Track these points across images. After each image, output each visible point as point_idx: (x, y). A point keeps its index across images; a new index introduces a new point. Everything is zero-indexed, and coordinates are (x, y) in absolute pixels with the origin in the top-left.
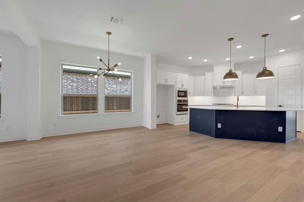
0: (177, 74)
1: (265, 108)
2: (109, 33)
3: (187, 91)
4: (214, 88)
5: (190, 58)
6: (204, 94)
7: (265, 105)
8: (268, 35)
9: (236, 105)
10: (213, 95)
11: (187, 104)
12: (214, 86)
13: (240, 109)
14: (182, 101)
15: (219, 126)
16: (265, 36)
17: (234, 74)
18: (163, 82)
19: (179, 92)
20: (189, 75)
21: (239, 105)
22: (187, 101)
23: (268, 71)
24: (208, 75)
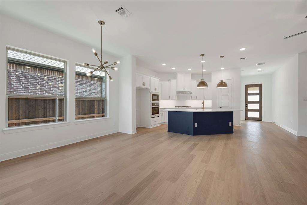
0: (152, 78)
1: (211, 109)
2: (102, 23)
3: (158, 95)
4: (178, 93)
5: (164, 64)
6: (169, 98)
7: (211, 107)
8: (223, 56)
9: (203, 107)
10: (176, 99)
11: (159, 107)
12: (177, 91)
13: (205, 110)
14: (155, 104)
15: (196, 125)
16: (222, 57)
17: (205, 83)
18: (141, 85)
19: (153, 96)
20: (160, 80)
21: (204, 107)
22: (158, 104)
23: (224, 82)
24: (173, 81)
